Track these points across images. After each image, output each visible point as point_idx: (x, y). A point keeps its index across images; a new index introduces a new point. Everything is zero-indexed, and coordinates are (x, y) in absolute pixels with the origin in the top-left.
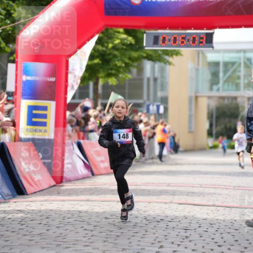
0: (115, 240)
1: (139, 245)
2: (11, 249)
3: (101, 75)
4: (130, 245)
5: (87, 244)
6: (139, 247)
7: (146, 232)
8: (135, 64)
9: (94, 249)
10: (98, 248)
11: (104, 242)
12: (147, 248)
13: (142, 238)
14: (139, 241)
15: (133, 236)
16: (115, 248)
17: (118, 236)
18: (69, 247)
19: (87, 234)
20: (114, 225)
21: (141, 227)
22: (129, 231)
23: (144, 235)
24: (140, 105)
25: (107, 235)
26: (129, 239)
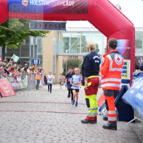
0: (13, 132)
1: (26, 134)
3: (7, 43)
4: (21, 134)
6: (26, 136)
8: (25, 37)
11: (7, 133)
12: (30, 136)
14: (26, 132)
15: (23, 130)
17: (15, 130)
20: (13, 124)
21: (27, 125)
22: (21, 127)
23: (29, 129)
24: (28, 60)
25: (9, 129)
26: (21, 131)
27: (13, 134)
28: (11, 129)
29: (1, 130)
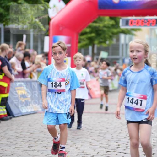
0: (104, 135)
1: (117, 138)
2: (47, 139)
3: (96, 42)
4: (112, 138)
5: (89, 137)
6: (118, 139)
7: (121, 130)
8: (115, 36)
9: (92, 140)
10: (94, 140)
11: (98, 136)
12: (122, 140)
13: (119, 134)
14: (117, 136)
15: (114, 133)
16: (104, 140)
17: (105, 133)
18: (79, 139)
19: (88, 131)
20: (103, 127)
21: (118, 128)
22: (112, 130)
23: (120, 132)
24: (118, 59)
25: (100, 132)
26: (112, 134)
27: (104, 137)
29: (91, 132)
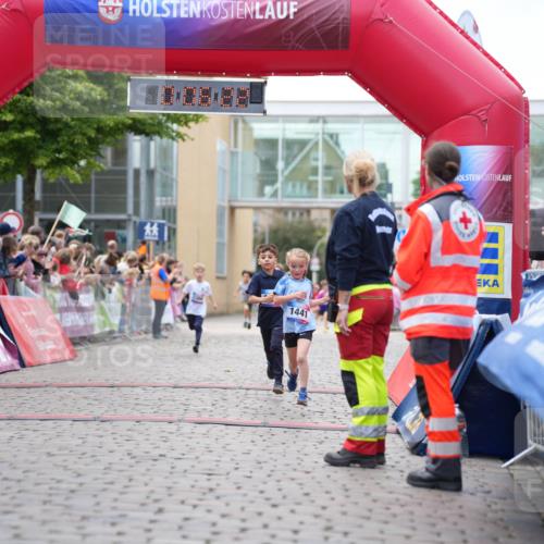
0: (67, 499)
1: (114, 508)
3: (41, 161)
4: (97, 508)
6: (115, 513)
7: (130, 480)
11: (45, 503)
12: (131, 514)
13: (122, 493)
14: (116, 500)
15: (104, 490)
17: (73, 491)
19: (8, 488)
21: (120, 470)
22: (96, 479)
23: (126, 487)
24: (120, 224)
25: (51, 488)
26: (95, 496)
27: (67, 507)
28: (57, 489)
29: (20, 492)
